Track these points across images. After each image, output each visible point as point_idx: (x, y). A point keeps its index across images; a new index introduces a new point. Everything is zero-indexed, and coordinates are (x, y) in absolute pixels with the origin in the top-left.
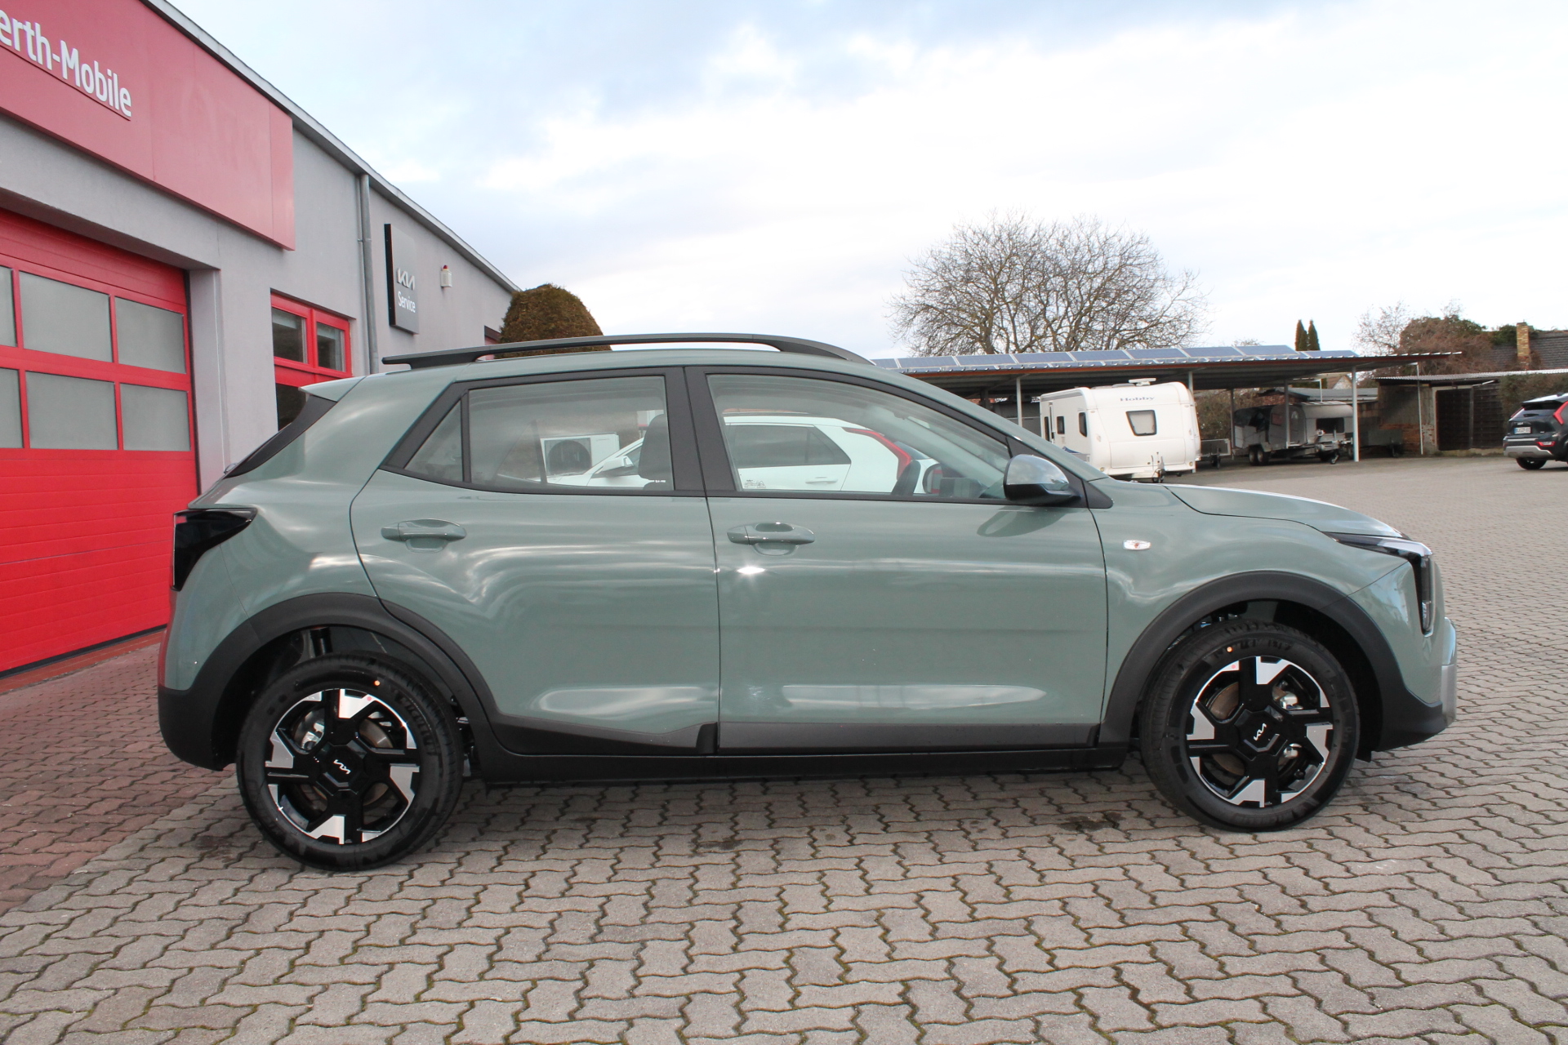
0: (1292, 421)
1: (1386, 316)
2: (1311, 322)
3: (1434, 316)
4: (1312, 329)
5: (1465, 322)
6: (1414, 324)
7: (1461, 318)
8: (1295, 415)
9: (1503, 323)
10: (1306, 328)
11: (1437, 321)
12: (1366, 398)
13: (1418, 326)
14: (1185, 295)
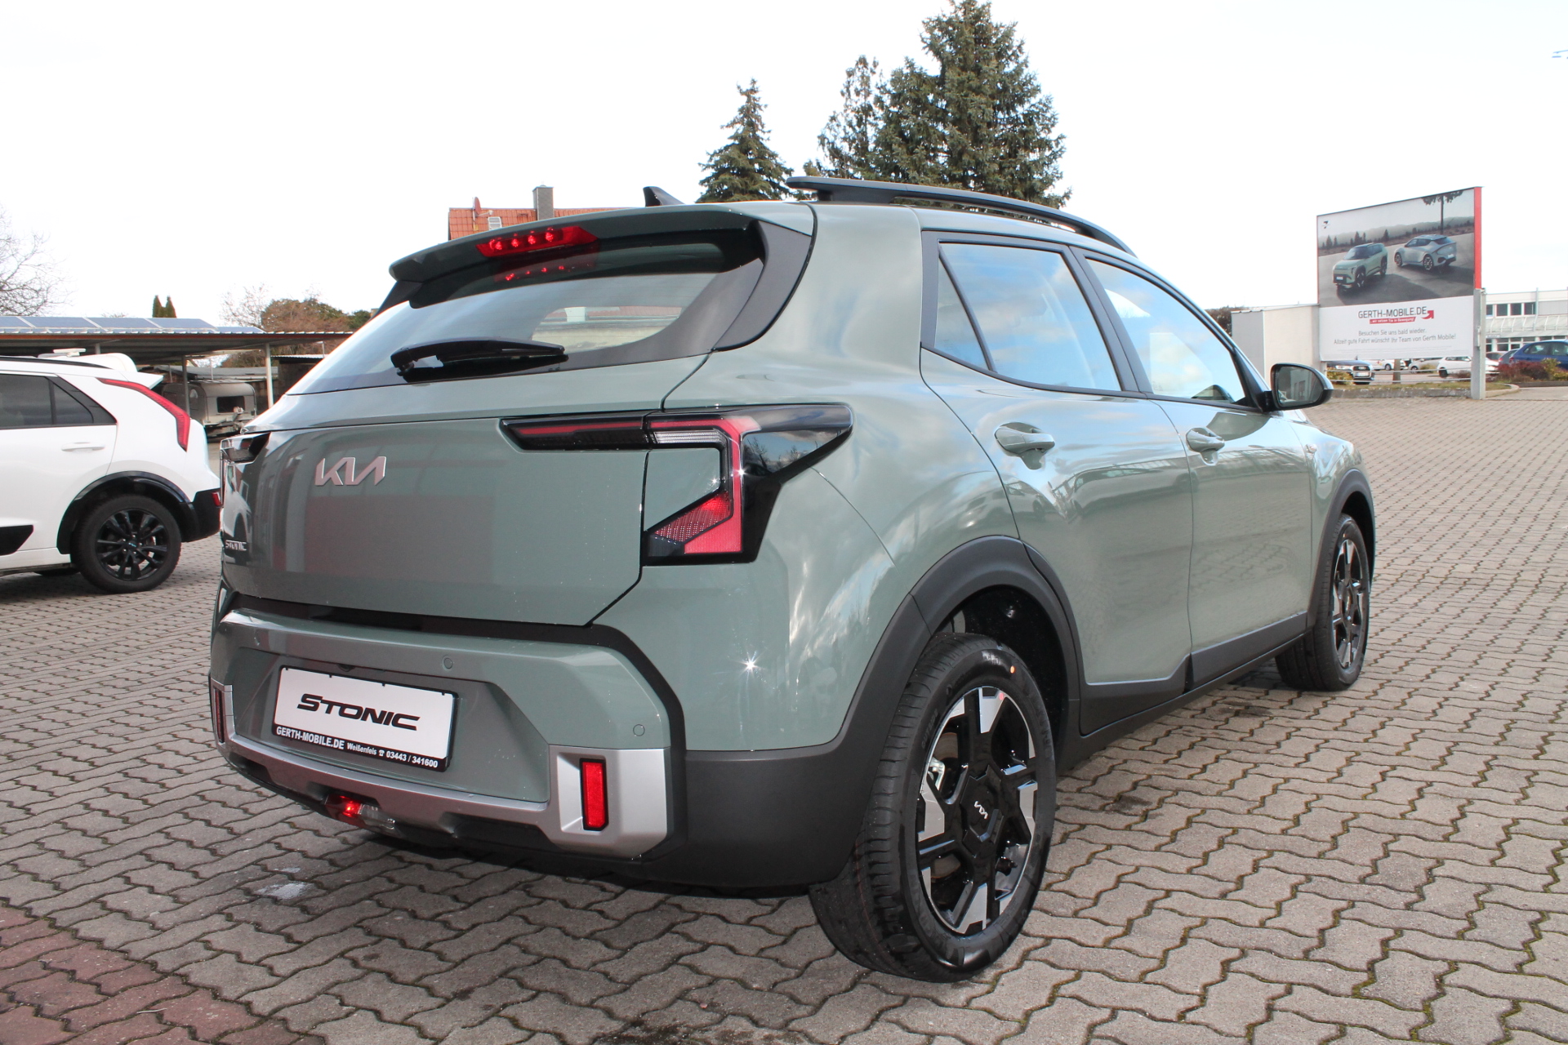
0: (191, 400)
1: (249, 296)
2: (169, 299)
3: (294, 298)
4: (169, 304)
5: (323, 306)
6: (275, 304)
7: (320, 301)
8: (194, 394)
9: (358, 309)
10: (164, 304)
11: (297, 303)
12: (253, 377)
13: (280, 308)
14: (34, 260)
